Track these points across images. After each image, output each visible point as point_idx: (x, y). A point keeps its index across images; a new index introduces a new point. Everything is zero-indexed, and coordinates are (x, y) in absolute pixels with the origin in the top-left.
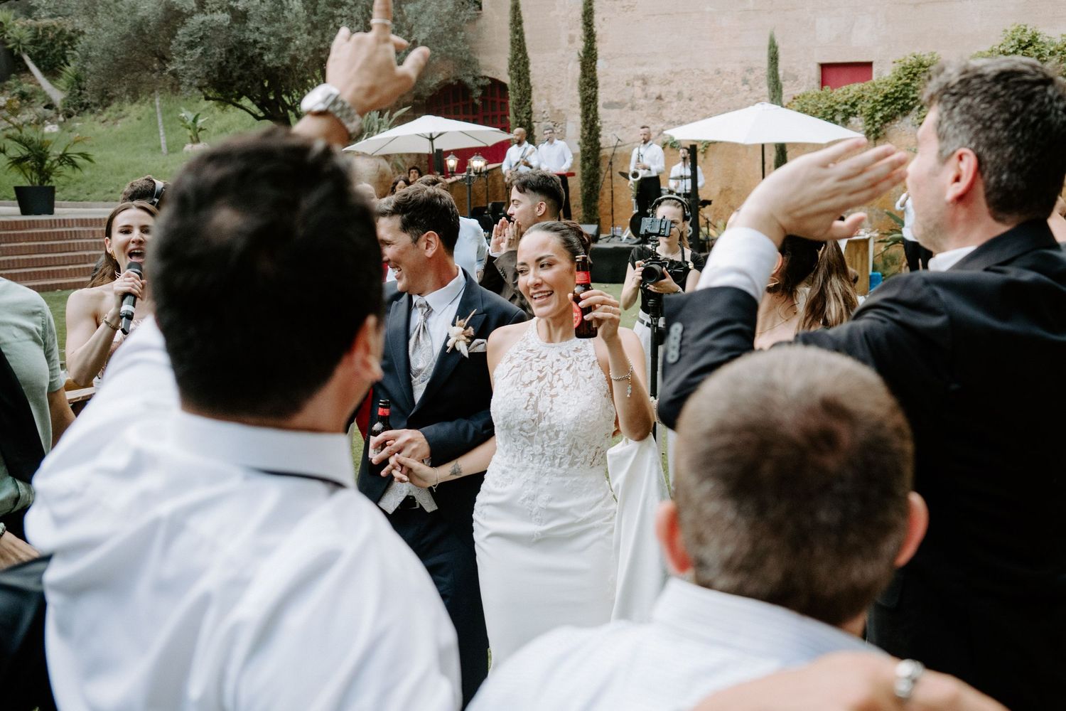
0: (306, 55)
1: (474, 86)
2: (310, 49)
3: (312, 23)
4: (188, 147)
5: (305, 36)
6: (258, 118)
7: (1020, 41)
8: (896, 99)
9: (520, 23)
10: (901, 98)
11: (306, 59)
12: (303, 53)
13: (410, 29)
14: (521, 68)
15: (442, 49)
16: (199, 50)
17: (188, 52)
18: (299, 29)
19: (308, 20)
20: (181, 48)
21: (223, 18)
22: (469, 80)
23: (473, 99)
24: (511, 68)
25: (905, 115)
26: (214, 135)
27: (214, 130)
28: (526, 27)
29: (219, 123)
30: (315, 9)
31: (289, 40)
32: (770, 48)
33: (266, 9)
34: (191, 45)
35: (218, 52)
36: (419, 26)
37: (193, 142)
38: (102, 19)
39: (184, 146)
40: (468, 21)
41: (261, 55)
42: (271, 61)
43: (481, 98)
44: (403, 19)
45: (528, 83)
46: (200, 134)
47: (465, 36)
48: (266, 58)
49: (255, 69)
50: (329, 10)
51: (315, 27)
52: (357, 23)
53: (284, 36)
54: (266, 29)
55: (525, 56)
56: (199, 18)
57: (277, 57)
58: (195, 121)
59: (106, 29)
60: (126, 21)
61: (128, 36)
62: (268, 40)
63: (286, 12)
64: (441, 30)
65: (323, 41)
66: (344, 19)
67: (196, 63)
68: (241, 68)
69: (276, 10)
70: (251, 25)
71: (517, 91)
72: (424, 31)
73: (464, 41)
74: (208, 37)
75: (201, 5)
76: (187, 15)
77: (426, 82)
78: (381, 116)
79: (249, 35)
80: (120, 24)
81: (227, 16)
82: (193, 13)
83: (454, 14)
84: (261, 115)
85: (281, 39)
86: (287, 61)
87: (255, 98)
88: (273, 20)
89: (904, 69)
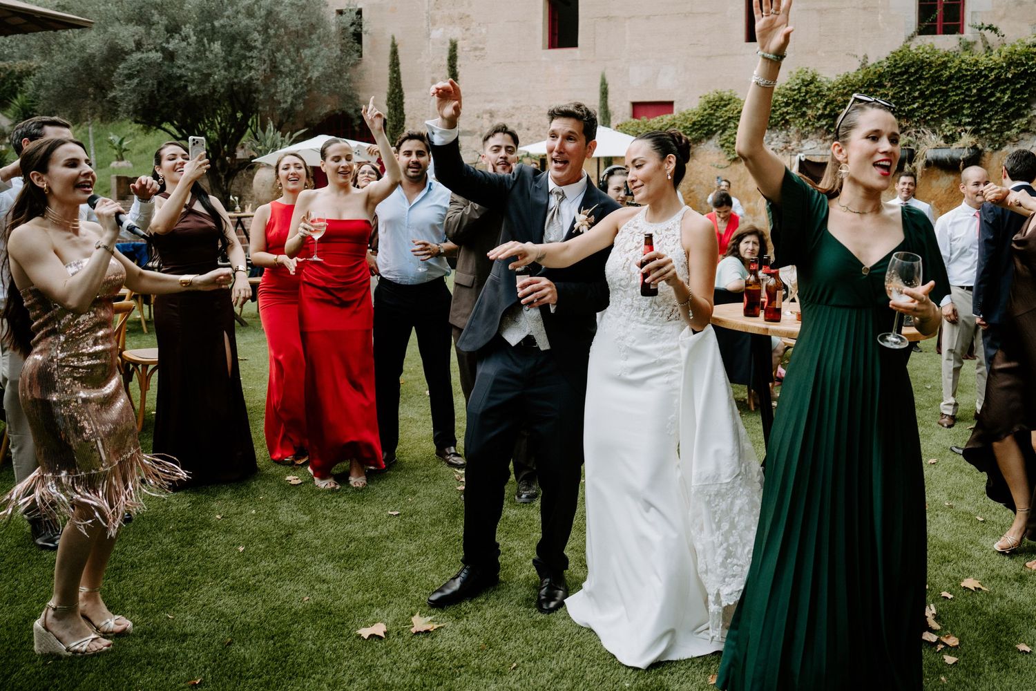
0: (222, 87)
1: (356, 116)
2: (226, 82)
3: (228, 62)
4: (115, 164)
5: (223, 72)
7: (803, 80)
8: (703, 125)
9: (398, 64)
11: (222, 90)
12: (220, 86)
13: (306, 69)
14: (397, 100)
15: (331, 86)
16: (136, 81)
17: (127, 82)
18: (217, 67)
19: (225, 59)
20: (121, 79)
21: (156, 56)
22: (351, 111)
23: (353, 127)
24: (389, 100)
25: (709, 139)
26: (135, 155)
27: (135, 151)
28: (402, 68)
29: (139, 146)
30: (230, 51)
31: (210, 75)
32: (602, 85)
33: (191, 50)
34: (130, 77)
35: (151, 83)
36: (314, 66)
37: (119, 160)
38: (58, 57)
39: (111, 163)
40: (352, 65)
41: (186, 87)
42: (193, 91)
43: (360, 126)
44: (302, 61)
45: (402, 112)
46: (125, 154)
47: (350, 76)
48: (189, 89)
49: (179, 99)
50: (242, 52)
51: (229, 66)
52: (264, 63)
53: (205, 71)
54: (191, 66)
55: (401, 91)
56: (137, 56)
57: (199, 88)
58: (121, 143)
59: (58, 64)
60: (75, 57)
61: (75, 69)
62: (192, 75)
63: (207, 53)
64: (330, 71)
65: (236, 77)
66: (254, 60)
67: (134, 91)
68: (168, 97)
69: (199, 51)
70: (179, 62)
71: (394, 118)
72: (317, 70)
73: (349, 80)
74: (143, 71)
75: (139, 46)
76: (127, 53)
77: (317, 111)
78: (283, 136)
79: (176, 71)
80: (71, 59)
81: (159, 54)
82: (132, 51)
83: (341, 58)
84: (180, 136)
85: (203, 74)
86: (206, 92)
87: (175, 122)
88: (196, 59)
89: (708, 102)
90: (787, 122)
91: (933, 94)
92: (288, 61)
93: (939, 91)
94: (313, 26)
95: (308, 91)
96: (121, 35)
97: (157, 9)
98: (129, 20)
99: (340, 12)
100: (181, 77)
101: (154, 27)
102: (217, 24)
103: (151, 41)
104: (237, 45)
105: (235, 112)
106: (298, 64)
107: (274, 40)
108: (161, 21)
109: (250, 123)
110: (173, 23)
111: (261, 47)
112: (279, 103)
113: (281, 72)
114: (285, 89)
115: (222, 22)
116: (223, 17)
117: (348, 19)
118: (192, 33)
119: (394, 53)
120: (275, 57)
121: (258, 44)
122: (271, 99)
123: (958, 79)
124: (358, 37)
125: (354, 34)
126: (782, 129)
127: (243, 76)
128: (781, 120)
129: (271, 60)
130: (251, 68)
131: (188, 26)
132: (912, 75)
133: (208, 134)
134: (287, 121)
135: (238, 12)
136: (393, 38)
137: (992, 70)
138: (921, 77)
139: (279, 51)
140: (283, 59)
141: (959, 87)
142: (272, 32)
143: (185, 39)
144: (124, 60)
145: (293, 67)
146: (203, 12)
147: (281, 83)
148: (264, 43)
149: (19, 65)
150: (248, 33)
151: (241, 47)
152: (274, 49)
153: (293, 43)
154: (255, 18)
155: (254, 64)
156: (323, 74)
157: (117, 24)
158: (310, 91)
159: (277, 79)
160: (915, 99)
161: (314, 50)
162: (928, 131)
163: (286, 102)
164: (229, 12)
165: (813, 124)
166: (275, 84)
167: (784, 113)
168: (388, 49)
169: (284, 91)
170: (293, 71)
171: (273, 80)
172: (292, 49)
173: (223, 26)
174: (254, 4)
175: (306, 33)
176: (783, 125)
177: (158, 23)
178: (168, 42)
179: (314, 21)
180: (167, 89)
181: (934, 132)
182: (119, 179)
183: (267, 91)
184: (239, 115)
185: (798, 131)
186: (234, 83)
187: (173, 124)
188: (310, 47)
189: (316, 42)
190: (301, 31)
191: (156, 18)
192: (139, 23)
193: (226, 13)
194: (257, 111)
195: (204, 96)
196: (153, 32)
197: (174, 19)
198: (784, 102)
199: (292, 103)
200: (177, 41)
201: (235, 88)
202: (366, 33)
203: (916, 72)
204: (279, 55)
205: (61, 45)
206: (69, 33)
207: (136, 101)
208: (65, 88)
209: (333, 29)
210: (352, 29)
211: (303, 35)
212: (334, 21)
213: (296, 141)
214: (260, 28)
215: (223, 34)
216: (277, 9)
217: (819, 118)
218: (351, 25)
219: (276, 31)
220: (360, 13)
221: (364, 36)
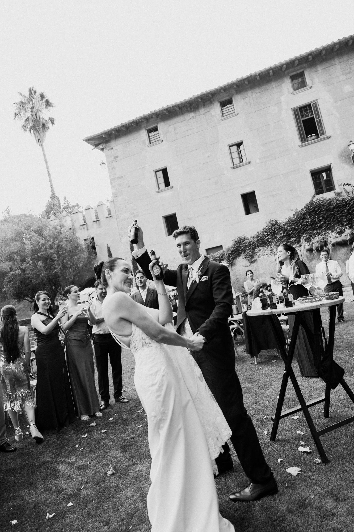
2: (47, 276)
3: (46, 268)
7: (272, 224)
8: (236, 251)
10: (237, 251)
11: (45, 279)
12: (44, 278)
13: (77, 264)
15: (87, 268)
16: (12, 283)
17: (9, 284)
18: (42, 271)
19: (44, 267)
20: (6, 283)
25: (240, 256)
30: (46, 264)
31: (40, 274)
33: (31, 266)
35: (18, 282)
36: (79, 262)
40: (94, 259)
41: (31, 281)
44: (74, 261)
48: (33, 281)
49: (30, 286)
50: (51, 263)
51: (47, 269)
52: (60, 265)
53: (38, 273)
54: (32, 273)
56: (11, 273)
57: (36, 280)
62: (33, 276)
63: (37, 266)
64: (86, 262)
65: (50, 273)
66: (56, 265)
67: (12, 287)
68: (25, 286)
69: (34, 266)
70: (27, 272)
72: (81, 263)
74: (14, 278)
75: (11, 269)
76: (7, 273)
77: (84, 279)
79: (27, 276)
81: (19, 271)
82: (9, 272)
83: (89, 257)
85: (37, 275)
86: (39, 281)
87: (29, 296)
88: (34, 269)
89: (236, 242)
90: (270, 242)
91: (328, 217)
92: (69, 262)
93: (330, 214)
94: (76, 247)
96: (4, 267)
97: (16, 254)
98: (6, 260)
99: (85, 240)
100: (29, 278)
101: (16, 261)
102: (39, 255)
103: (15, 266)
104: (48, 261)
105: (52, 287)
107: (62, 256)
109: (58, 290)
110: (23, 258)
111: (58, 259)
112: (68, 279)
113: (67, 267)
115: (41, 253)
116: (41, 251)
117: (88, 242)
118: (30, 260)
119: (109, 250)
120: (64, 262)
121: (56, 259)
123: (337, 208)
124: (94, 248)
125: (92, 247)
126: (268, 246)
127: (53, 272)
128: (267, 242)
129: (62, 264)
130: (55, 268)
131: (28, 258)
132: (317, 211)
135: (46, 248)
136: (107, 245)
137: (351, 201)
138: (321, 211)
139: (64, 259)
140: (67, 262)
141: (339, 211)
142: (61, 253)
143: (28, 263)
144: (6, 276)
145: (71, 264)
146: (33, 251)
147: (68, 272)
150: (52, 255)
151: (50, 261)
152: (63, 259)
153: (69, 255)
154: (53, 249)
155: (56, 267)
156: (83, 265)
157: (2, 263)
158: (79, 272)
159: (66, 270)
160: (321, 221)
161: (78, 256)
162: (330, 232)
163: (71, 278)
164: (43, 249)
165: (281, 241)
166: (66, 272)
167: (267, 239)
168: (106, 250)
169: (70, 274)
170: (71, 266)
171: (64, 271)
172: (70, 258)
173: (42, 255)
174: (52, 244)
175: (74, 250)
176: (268, 243)
177: (17, 259)
178: (22, 266)
179: (76, 245)
180: (24, 283)
181: (333, 232)
183: (63, 276)
185: (275, 245)
186: (50, 276)
187: (28, 297)
188: (77, 255)
189: (78, 253)
190: (72, 250)
191: (16, 257)
192: (10, 260)
193: (42, 250)
194: (60, 285)
195: (39, 283)
196: (16, 263)
197: (23, 256)
198: (266, 234)
199: (73, 278)
200: (25, 264)
202: (97, 245)
203: (318, 209)
204: (65, 261)
207: (13, 290)
209: (84, 247)
210: (91, 245)
211: (73, 251)
212: (83, 244)
214: (56, 253)
215: (42, 258)
216: (61, 244)
217: (282, 237)
218: (90, 244)
219: (62, 252)
220: (93, 238)
221: (96, 247)
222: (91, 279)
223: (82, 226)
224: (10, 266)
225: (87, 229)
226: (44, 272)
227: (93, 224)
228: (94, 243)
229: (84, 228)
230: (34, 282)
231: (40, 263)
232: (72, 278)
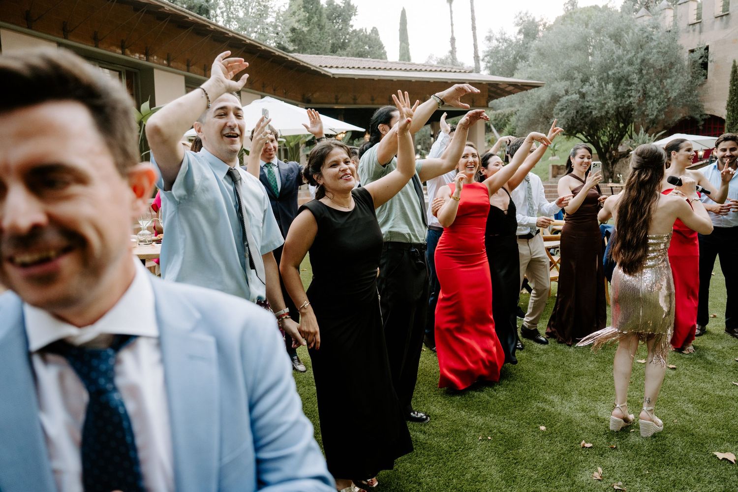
0: (613, 110)
1: (700, 119)
2: (615, 107)
3: (616, 94)
4: (551, 158)
6: (585, 142)
11: (612, 112)
12: (611, 109)
13: (667, 92)
14: (735, 105)
15: (684, 101)
16: (565, 112)
17: (560, 113)
18: (610, 98)
19: (615, 93)
20: (557, 112)
21: (576, 97)
22: (698, 116)
23: (698, 127)
24: (728, 105)
26: (561, 153)
27: (561, 151)
29: (564, 148)
30: (618, 88)
31: (606, 104)
33: (595, 90)
34: (562, 110)
35: (573, 112)
36: (672, 90)
37: (553, 156)
38: (527, 104)
39: (548, 158)
40: (699, 85)
41: (591, 112)
43: (703, 125)
44: (664, 87)
46: (556, 152)
47: (698, 93)
48: (593, 113)
49: (587, 120)
50: (625, 87)
51: (617, 97)
52: (639, 93)
53: (603, 102)
54: (595, 100)
56: (567, 97)
57: (599, 112)
58: (554, 147)
59: (527, 108)
60: (535, 103)
61: (535, 109)
62: (595, 105)
63: (604, 91)
64: (684, 91)
65: (621, 103)
66: (633, 91)
67: (564, 117)
68: (581, 119)
69: (600, 90)
71: (732, 118)
72: (675, 92)
73: (697, 96)
74: (569, 106)
75: (567, 92)
76: (560, 97)
77: (673, 119)
78: (650, 136)
79: (587, 104)
80: (533, 105)
81: (577, 95)
82: (563, 96)
83: (692, 82)
84: (586, 140)
85: (602, 104)
86: (603, 114)
87: (584, 133)
88: (598, 95)
92: (655, 89)
94: (672, 65)
95: (668, 106)
96: (558, 88)
97: (576, 70)
98: (562, 79)
99: (692, 51)
100: (588, 108)
101: (575, 80)
102: (610, 73)
103: (573, 89)
104: (622, 84)
105: (619, 124)
106: (663, 90)
107: (646, 77)
108: (579, 76)
109: (627, 130)
110: (585, 76)
111: (638, 83)
112: (648, 115)
113: (650, 97)
114: (653, 108)
115: (613, 71)
116: (614, 68)
117: (697, 55)
118: (596, 81)
119: (735, 72)
120: (646, 88)
121: (636, 81)
122: (643, 114)
124: (705, 66)
125: (702, 64)
127: (625, 102)
129: (644, 90)
130: (630, 96)
131: (593, 77)
133: (602, 138)
134: (652, 126)
135: (623, 64)
136: (734, 62)
139: (648, 82)
140: (651, 88)
142: (644, 72)
143: (592, 85)
144: (558, 101)
145: (658, 92)
146: (602, 67)
147: (650, 103)
148: (639, 80)
149: (507, 111)
150: (629, 76)
151: (625, 85)
152: (645, 82)
153: (657, 77)
154: (633, 65)
155: (633, 94)
156: (679, 94)
157: (556, 82)
159: (647, 101)
161: (673, 79)
163: (653, 115)
164: (618, 64)
166: (646, 104)
168: (729, 70)
169: (652, 108)
170: (657, 94)
171: (644, 102)
172: (657, 81)
173: (614, 74)
174: (633, 57)
175: (668, 69)
177: (577, 78)
178: (582, 88)
179: (673, 60)
180: (581, 114)
182: (553, 166)
183: (640, 109)
184: (621, 125)
186: (620, 107)
187: (583, 134)
188: (670, 78)
189: (674, 73)
190: (664, 68)
191: (576, 75)
192: (567, 79)
193: (616, 66)
194: (632, 122)
195: (601, 116)
196: (574, 83)
197: (586, 74)
199: (656, 115)
200: (587, 87)
201: (620, 110)
202: (711, 61)
204: (648, 86)
205: (528, 98)
206: (533, 91)
207: (564, 123)
208: (530, 120)
209: (686, 63)
210: (701, 61)
211: (665, 71)
212: (687, 58)
213: (659, 139)
214: (637, 71)
215: (614, 78)
216: (648, 57)
218: (700, 58)
219: (647, 71)
220: (707, 48)
221: (709, 64)
222: (686, 120)
223: (691, 26)
224: (566, 88)
225: (701, 32)
226: (613, 101)
227: (714, 22)
228: (707, 57)
229: (694, 30)
230: (596, 114)
231: (610, 86)
232: (655, 113)
